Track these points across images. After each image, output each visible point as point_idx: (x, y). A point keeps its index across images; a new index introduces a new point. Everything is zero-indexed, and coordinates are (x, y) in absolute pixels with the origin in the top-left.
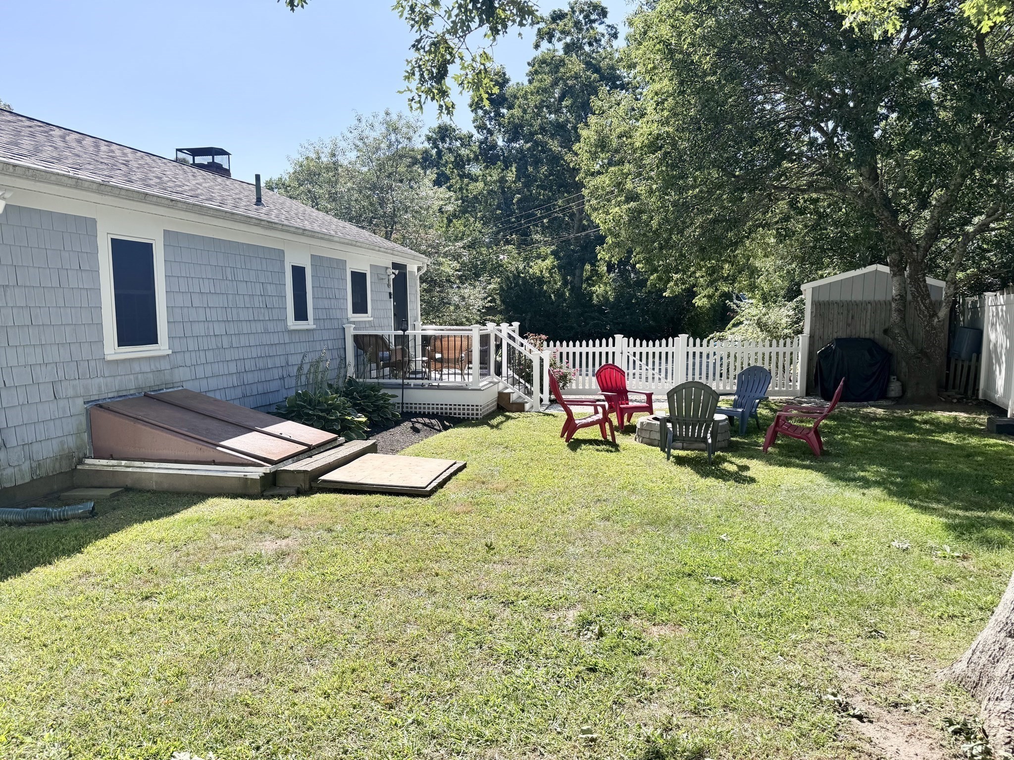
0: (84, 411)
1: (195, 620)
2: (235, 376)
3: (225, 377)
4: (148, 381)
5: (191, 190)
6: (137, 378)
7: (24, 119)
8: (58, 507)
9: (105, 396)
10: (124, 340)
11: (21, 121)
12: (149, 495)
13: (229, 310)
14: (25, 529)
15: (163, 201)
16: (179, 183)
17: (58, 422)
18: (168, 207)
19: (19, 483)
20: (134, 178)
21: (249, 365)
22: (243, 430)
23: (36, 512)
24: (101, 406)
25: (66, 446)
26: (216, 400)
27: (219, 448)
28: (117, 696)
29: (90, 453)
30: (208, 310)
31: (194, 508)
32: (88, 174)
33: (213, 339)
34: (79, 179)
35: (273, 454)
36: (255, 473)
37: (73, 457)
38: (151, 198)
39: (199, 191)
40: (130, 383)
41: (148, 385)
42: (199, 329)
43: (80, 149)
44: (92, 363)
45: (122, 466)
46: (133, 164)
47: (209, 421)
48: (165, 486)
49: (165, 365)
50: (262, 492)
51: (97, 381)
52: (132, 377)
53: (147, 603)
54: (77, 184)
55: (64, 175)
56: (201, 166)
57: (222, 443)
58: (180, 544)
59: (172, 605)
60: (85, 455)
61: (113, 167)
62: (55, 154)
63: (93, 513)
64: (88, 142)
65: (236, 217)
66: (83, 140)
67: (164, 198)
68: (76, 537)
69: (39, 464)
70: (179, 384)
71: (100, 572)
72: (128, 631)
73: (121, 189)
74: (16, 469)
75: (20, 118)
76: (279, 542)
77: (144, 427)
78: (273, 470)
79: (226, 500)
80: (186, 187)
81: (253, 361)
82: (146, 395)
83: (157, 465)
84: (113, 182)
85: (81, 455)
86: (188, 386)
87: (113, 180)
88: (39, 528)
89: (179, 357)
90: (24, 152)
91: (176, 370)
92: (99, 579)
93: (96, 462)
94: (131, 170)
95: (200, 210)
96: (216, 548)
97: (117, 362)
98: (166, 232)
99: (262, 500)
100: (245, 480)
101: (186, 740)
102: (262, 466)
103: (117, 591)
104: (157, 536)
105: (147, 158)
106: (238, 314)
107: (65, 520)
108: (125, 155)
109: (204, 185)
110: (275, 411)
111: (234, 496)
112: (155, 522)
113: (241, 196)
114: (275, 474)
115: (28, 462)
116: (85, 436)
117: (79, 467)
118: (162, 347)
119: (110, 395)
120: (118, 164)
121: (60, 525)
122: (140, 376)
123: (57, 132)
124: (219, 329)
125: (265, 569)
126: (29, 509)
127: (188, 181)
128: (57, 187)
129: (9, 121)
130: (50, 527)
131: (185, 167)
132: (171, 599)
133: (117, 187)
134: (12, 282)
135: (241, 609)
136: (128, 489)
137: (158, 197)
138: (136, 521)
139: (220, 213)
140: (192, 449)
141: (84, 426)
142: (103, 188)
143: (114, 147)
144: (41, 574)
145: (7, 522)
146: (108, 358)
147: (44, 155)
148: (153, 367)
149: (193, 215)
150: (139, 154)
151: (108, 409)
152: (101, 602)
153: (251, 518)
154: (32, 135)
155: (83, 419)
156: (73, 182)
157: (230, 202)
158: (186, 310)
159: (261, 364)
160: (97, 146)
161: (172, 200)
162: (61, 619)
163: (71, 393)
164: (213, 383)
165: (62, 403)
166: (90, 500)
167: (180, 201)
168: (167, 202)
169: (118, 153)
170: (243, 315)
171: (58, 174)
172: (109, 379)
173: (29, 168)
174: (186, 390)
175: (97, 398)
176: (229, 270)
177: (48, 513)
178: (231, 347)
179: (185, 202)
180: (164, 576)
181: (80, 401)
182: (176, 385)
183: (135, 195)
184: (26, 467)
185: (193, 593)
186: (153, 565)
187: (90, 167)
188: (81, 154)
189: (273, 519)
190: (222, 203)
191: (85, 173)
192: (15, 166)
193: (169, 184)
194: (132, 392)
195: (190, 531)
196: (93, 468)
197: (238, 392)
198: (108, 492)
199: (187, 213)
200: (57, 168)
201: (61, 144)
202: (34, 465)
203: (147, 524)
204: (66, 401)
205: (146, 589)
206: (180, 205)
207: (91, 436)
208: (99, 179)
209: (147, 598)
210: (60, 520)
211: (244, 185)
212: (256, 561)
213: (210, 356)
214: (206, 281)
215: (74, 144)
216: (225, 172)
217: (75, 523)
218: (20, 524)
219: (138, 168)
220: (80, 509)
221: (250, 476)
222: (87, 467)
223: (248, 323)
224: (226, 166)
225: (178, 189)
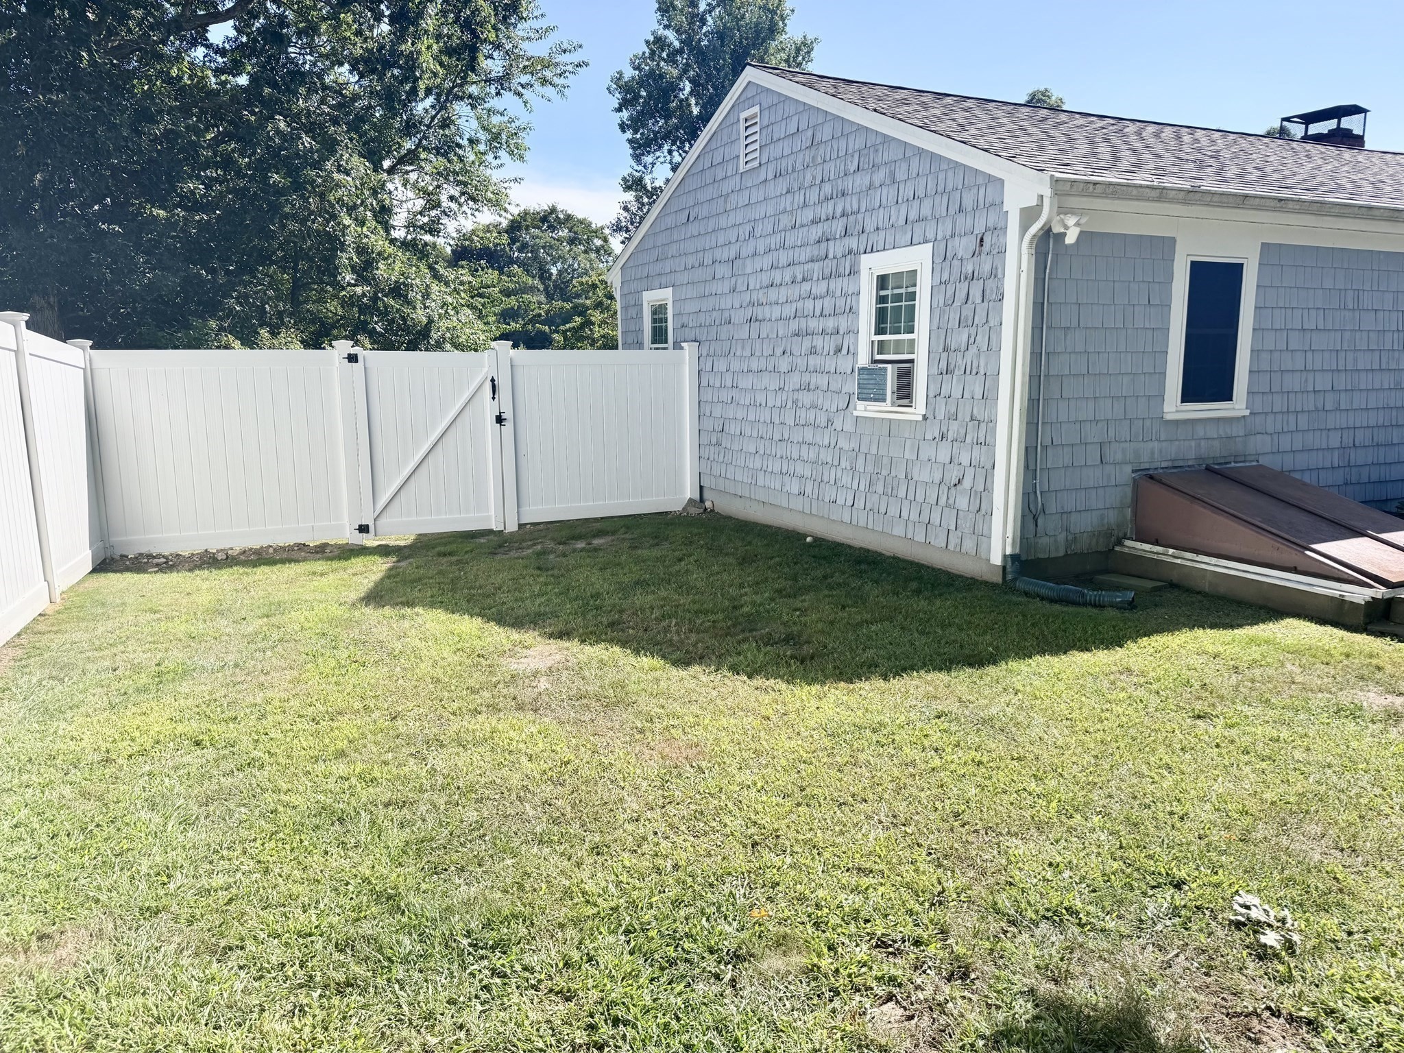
0: (1131, 482)
1: (1263, 760)
2: (1336, 453)
3: (1320, 453)
4: (1213, 450)
5: (1308, 179)
6: (1199, 445)
7: (1095, 119)
8: (1094, 590)
9: (1157, 465)
10: (1189, 395)
11: (1092, 122)
12: (1199, 597)
13: (1342, 355)
14: (1057, 607)
15: (1268, 203)
16: (1288, 172)
17: (1101, 491)
18: (1274, 210)
19: (1052, 555)
20: (1228, 175)
21: (1361, 437)
22: (1343, 530)
23: (1071, 590)
24: (1151, 477)
25: (1106, 521)
26: (1305, 484)
27: (1308, 553)
28: (1168, 809)
29: (1131, 532)
30: (1309, 355)
31: (1262, 626)
32: (1174, 180)
33: (1312, 396)
34: (1164, 188)
35: (1391, 572)
36: (1359, 595)
37: (1111, 535)
38: (1251, 201)
39: (1319, 179)
40: (1188, 450)
41: (1212, 455)
42: (1294, 383)
43: (1160, 146)
44: (1148, 423)
45: (1169, 555)
46: (1226, 154)
47: (1292, 512)
48: (1222, 590)
49: (1237, 430)
50: (1367, 624)
51: (1150, 445)
52: (1193, 444)
53: (1199, 722)
54: (1161, 194)
55: (1148, 187)
56: (1318, 139)
57: (1315, 546)
58: (1243, 666)
59: (1234, 733)
60: (1125, 534)
61: (1201, 164)
62: (1134, 160)
63: (1132, 605)
64: (1167, 133)
65: (1376, 213)
66: (1162, 131)
67: (1270, 198)
68: (1114, 627)
69: (1075, 538)
70: (1252, 458)
71: (1143, 674)
72: (1179, 746)
73: (1214, 194)
74: (1052, 539)
75: (1091, 119)
76: (1390, 698)
77: (1202, 510)
78: (1387, 596)
79: (1308, 624)
80: (1299, 177)
81: (1368, 432)
82: (1208, 469)
83: (1214, 560)
84: (1206, 185)
85: (1121, 535)
86: (1265, 461)
87: (1204, 183)
88: (1071, 609)
89: (1259, 419)
90: (1102, 164)
91: (1252, 438)
92: (1142, 680)
93: (1138, 545)
94: (1223, 163)
95: (1320, 209)
96: (1293, 683)
97: (1177, 423)
98: (1265, 246)
99: (1364, 636)
100: (1341, 602)
101: (1255, 885)
102: (1371, 587)
103: (1164, 699)
104: (1211, 649)
105: (1241, 141)
106: (1355, 360)
107: (1101, 606)
108: (1213, 142)
109: (1324, 168)
110: (1395, 510)
111: (1322, 621)
112: (1208, 631)
113: (1384, 177)
114: (1389, 603)
115: (1064, 534)
116: (1129, 512)
117: (1117, 548)
118: (1238, 406)
119: (1163, 465)
120: (1207, 158)
121: (1095, 611)
122: (1203, 443)
123: (1131, 128)
124: (1323, 382)
125: (1367, 727)
126: (1062, 586)
127: (1301, 166)
128: (1136, 203)
129: (1082, 126)
130: (1084, 610)
131: (1294, 145)
132: (1232, 726)
133: (1209, 192)
134: (1074, 323)
135: (1330, 766)
136: (1173, 586)
137: (1262, 197)
138: (1185, 626)
139: (1350, 210)
140: (1266, 546)
141: (1129, 500)
142: (1192, 196)
143: (1199, 134)
144: (1079, 659)
145: (1038, 596)
146: (1168, 417)
147: (1124, 164)
148: (1221, 432)
149: (1309, 217)
150: (1232, 137)
151: (1160, 482)
152: (1146, 706)
153: (1348, 656)
154: (1107, 139)
155: (1129, 491)
156: (1155, 194)
157: (1366, 189)
158: (1276, 355)
159: (1381, 437)
160: (1178, 137)
161: (1280, 200)
162: (1102, 711)
163: (1119, 457)
164: (1302, 461)
165: (1109, 469)
166: (1127, 589)
167: (1292, 200)
168: (1273, 203)
169: (1204, 142)
170: (1364, 362)
171: (1141, 186)
172: (1164, 444)
173: (1110, 184)
174: (1261, 466)
175: (1147, 466)
176: (1350, 293)
177: (1083, 595)
178: (1338, 409)
179: (1299, 201)
180: (1222, 698)
181: (1128, 469)
182: (1249, 458)
183: (1231, 199)
184: (1061, 537)
185: (1260, 728)
186: (1207, 681)
187: (1176, 169)
188: (1162, 153)
189: (1381, 664)
190: (1355, 194)
191: (1171, 179)
192: (1095, 184)
193: (1275, 176)
194: (1190, 463)
195: (1255, 653)
196: (1133, 552)
197: (1338, 477)
198: (1149, 584)
199: (1299, 216)
200: (1142, 179)
201: (1139, 144)
202: (1070, 538)
203: (1199, 632)
204: (1113, 466)
205: (1199, 706)
206: (1291, 205)
207: (1135, 513)
208: (1187, 185)
209: (1199, 717)
210: (1095, 606)
211: (1388, 157)
212: (1355, 713)
213: (1303, 422)
214: (1313, 313)
215: (1152, 141)
216: (1354, 141)
217: (1110, 613)
218: (1052, 601)
219: (1232, 159)
220: (1119, 597)
221: (1349, 597)
222: (1126, 550)
223: (1370, 375)
224: (1357, 131)
225: (1289, 181)
